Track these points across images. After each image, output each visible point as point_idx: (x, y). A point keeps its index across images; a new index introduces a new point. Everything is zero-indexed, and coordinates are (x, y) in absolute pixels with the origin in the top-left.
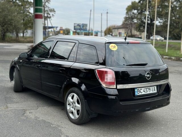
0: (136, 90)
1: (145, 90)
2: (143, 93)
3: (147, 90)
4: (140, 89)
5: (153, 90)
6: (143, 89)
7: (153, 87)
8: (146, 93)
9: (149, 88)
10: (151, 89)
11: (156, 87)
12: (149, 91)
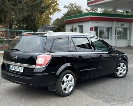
0: (10, 66)
1: (15, 68)
2: (14, 69)
3: (16, 68)
4: (12, 66)
5: (20, 70)
6: (14, 66)
7: (21, 68)
8: (15, 70)
9: (18, 67)
10: (19, 69)
11: (23, 68)
12: (17, 69)
